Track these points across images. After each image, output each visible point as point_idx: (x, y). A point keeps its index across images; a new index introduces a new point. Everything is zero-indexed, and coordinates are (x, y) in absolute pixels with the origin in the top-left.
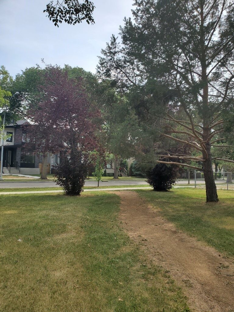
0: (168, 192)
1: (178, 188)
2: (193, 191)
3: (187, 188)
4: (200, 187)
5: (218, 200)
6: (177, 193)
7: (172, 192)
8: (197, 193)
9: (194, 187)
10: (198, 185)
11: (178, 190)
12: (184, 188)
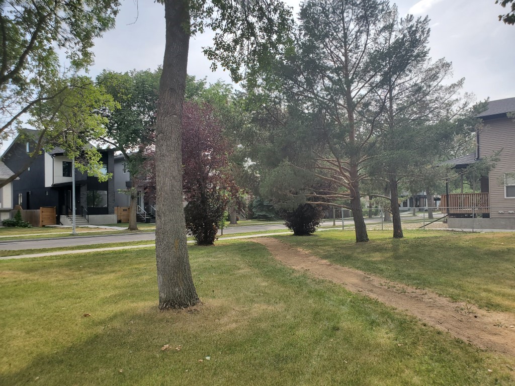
0: (311, 236)
1: (322, 231)
2: (341, 233)
3: (333, 230)
4: (349, 228)
5: (368, 240)
6: (322, 237)
7: (316, 236)
8: (346, 235)
9: (342, 228)
10: (346, 226)
11: (323, 233)
12: (329, 231)
